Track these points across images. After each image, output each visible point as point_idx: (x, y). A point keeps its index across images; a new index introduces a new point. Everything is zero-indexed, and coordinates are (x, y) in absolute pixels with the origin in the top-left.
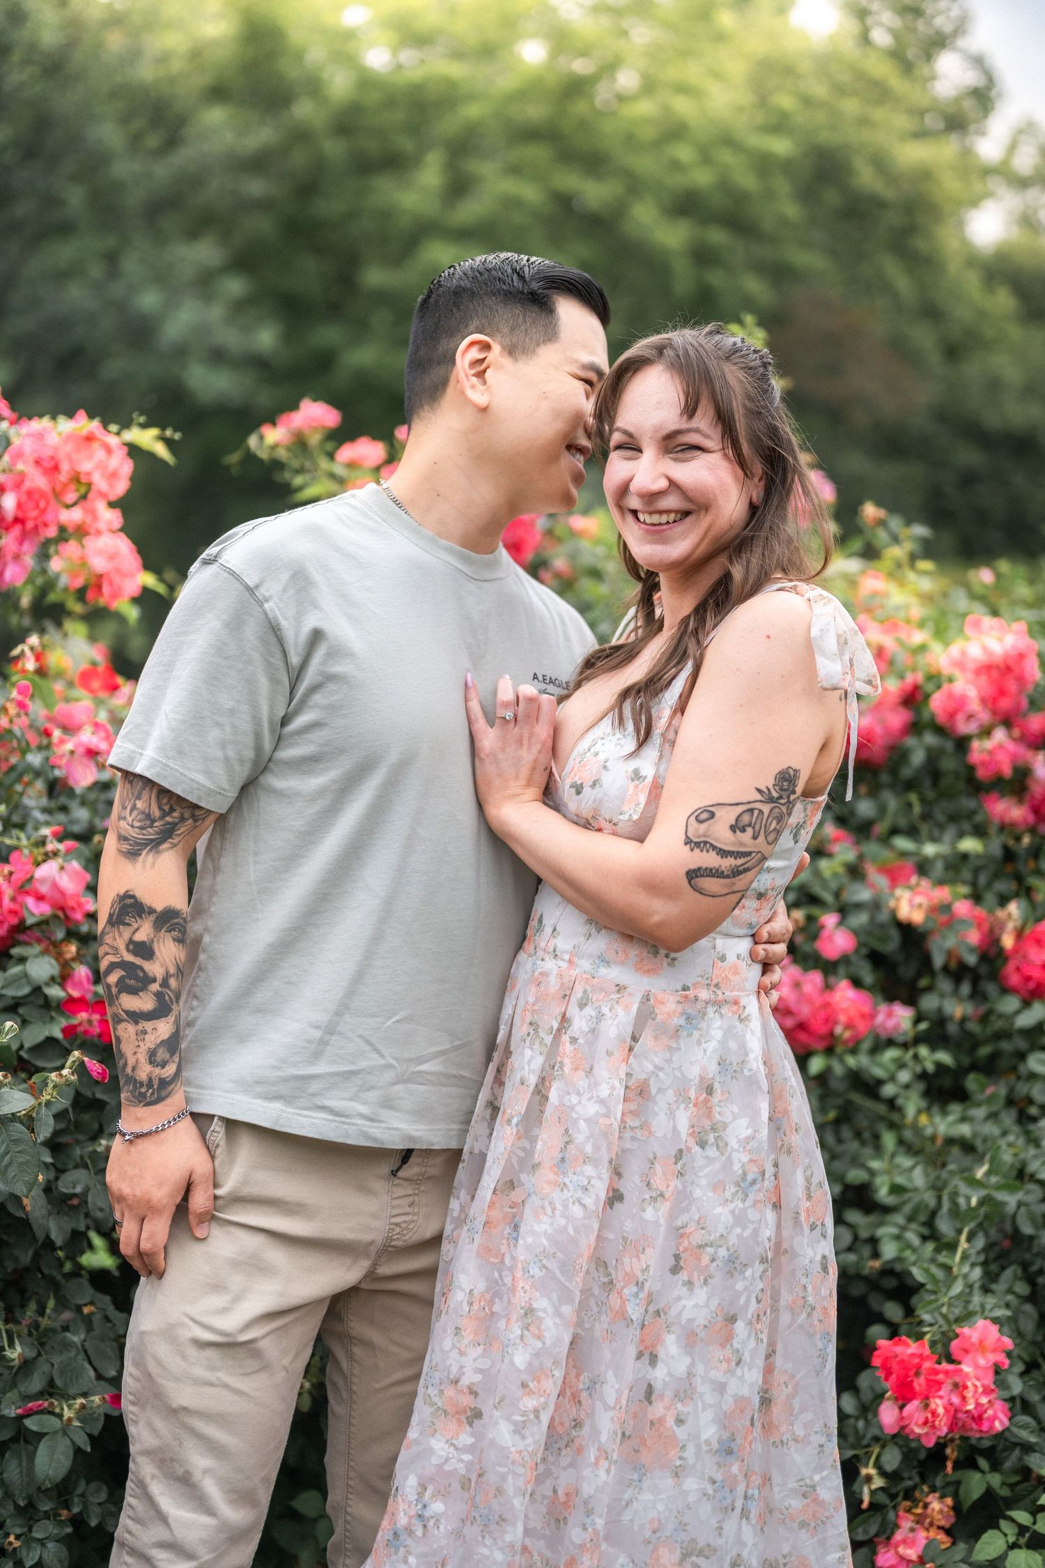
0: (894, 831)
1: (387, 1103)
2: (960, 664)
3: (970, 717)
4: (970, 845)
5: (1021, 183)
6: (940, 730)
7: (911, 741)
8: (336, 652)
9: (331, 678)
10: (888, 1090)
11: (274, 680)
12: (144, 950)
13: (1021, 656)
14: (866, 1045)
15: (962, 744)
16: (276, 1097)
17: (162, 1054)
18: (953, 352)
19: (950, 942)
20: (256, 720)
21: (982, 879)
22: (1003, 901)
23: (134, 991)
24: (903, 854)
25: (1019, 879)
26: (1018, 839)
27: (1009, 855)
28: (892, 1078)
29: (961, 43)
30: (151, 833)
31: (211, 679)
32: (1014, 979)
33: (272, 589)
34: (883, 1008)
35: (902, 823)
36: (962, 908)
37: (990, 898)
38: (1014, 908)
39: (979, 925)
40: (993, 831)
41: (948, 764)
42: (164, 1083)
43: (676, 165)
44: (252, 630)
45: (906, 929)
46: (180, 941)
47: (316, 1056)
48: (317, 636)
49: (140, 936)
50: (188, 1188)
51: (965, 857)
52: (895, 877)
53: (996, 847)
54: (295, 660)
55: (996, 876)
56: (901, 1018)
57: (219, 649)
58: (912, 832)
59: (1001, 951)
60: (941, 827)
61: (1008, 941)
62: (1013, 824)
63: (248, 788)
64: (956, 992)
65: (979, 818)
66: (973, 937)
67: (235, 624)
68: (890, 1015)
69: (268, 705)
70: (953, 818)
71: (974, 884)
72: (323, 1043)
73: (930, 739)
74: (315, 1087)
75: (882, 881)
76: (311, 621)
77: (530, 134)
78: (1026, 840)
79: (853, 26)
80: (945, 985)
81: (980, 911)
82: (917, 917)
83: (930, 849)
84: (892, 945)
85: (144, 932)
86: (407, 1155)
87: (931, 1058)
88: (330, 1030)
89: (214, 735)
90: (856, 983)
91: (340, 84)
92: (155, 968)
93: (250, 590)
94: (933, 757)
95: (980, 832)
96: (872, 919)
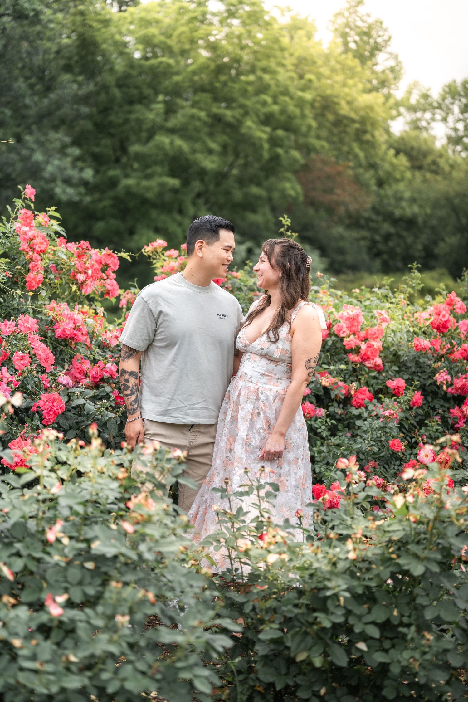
0: (324, 363)
1: (187, 414)
2: (341, 317)
3: (344, 332)
4: (343, 367)
5: (413, 109)
6: (336, 336)
7: (328, 339)
8: (166, 315)
9: (164, 321)
10: (319, 431)
11: (152, 322)
12: (127, 381)
13: (358, 315)
14: (313, 419)
15: (342, 339)
16: (161, 415)
17: (133, 403)
18: (380, 183)
19: (336, 392)
20: (148, 331)
21: (347, 377)
22: (352, 382)
23: (126, 390)
24: (325, 369)
25: (357, 377)
26: (356, 365)
27: (354, 370)
28: (320, 428)
29: (389, 49)
30: (127, 355)
31: (138, 322)
32: (354, 403)
33: (150, 301)
34: (318, 409)
35: (326, 361)
36: (341, 384)
37: (349, 381)
38: (354, 384)
39: (345, 389)
40: (350, 363)
41: (338, 345)
42: (134, 410)
43: (264, 103)
44: (146, 311)
45: (325, 388)
46: (136, 378)
47: (169, 405)
48: (161, 312)
49: (126, 378)
50: (139, 434)
51: (342, 370)
52: (322, 375)
53: (350, 368)
54: (156, 316)
55: (351, 376)
56: (322, 412)
57: (139, 315)
58: (329, 364)
59: (351, 396)
60: (336, 362)
61: (352, 393)
62: (355, 362)
63: (150, 346)
64: (339, 407)
65: (346, 360)
66: (344, 392)
67: (143, 310)
68: (320, 411)
69: (151, 327)
70: (340, 360)
71: (344, 378)
72: (170, 402)
73: (333, 338)
74: (169, 412)
75: (319, 376)
76: (159, 309)
77: (202, 89)
78: (358, 366)
79: (339, 40)
80: (336, 405)
81: (346, 385)
82: (327, 384)
83: (332, 367)
84: (322, 393)
85: (127, 376)
86: (192, 426)
87: (331, 422)
88: (172, 399)
89: (139, 334)
90: (311, 403)
91: (120, 65)
92: (130, 384)
93: (146, 302)
94: (334, 343)
95: (346, 363)
96: (316, 386)
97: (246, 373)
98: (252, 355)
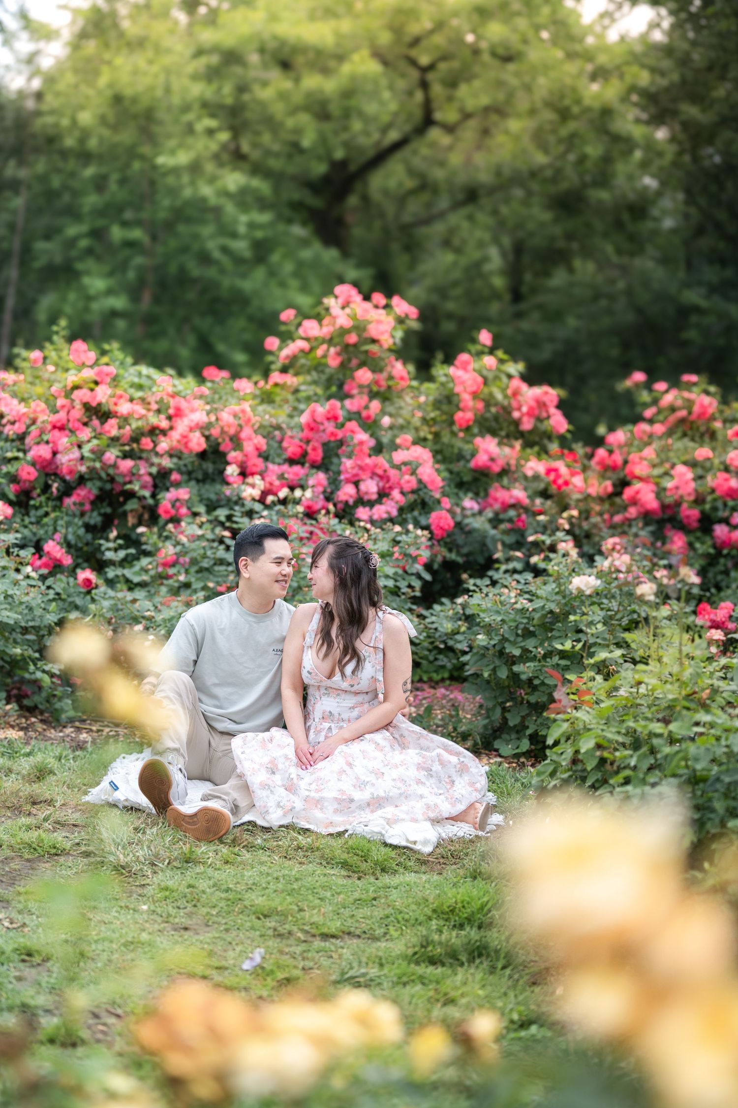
97: (330, 712)
98: (331, 690)
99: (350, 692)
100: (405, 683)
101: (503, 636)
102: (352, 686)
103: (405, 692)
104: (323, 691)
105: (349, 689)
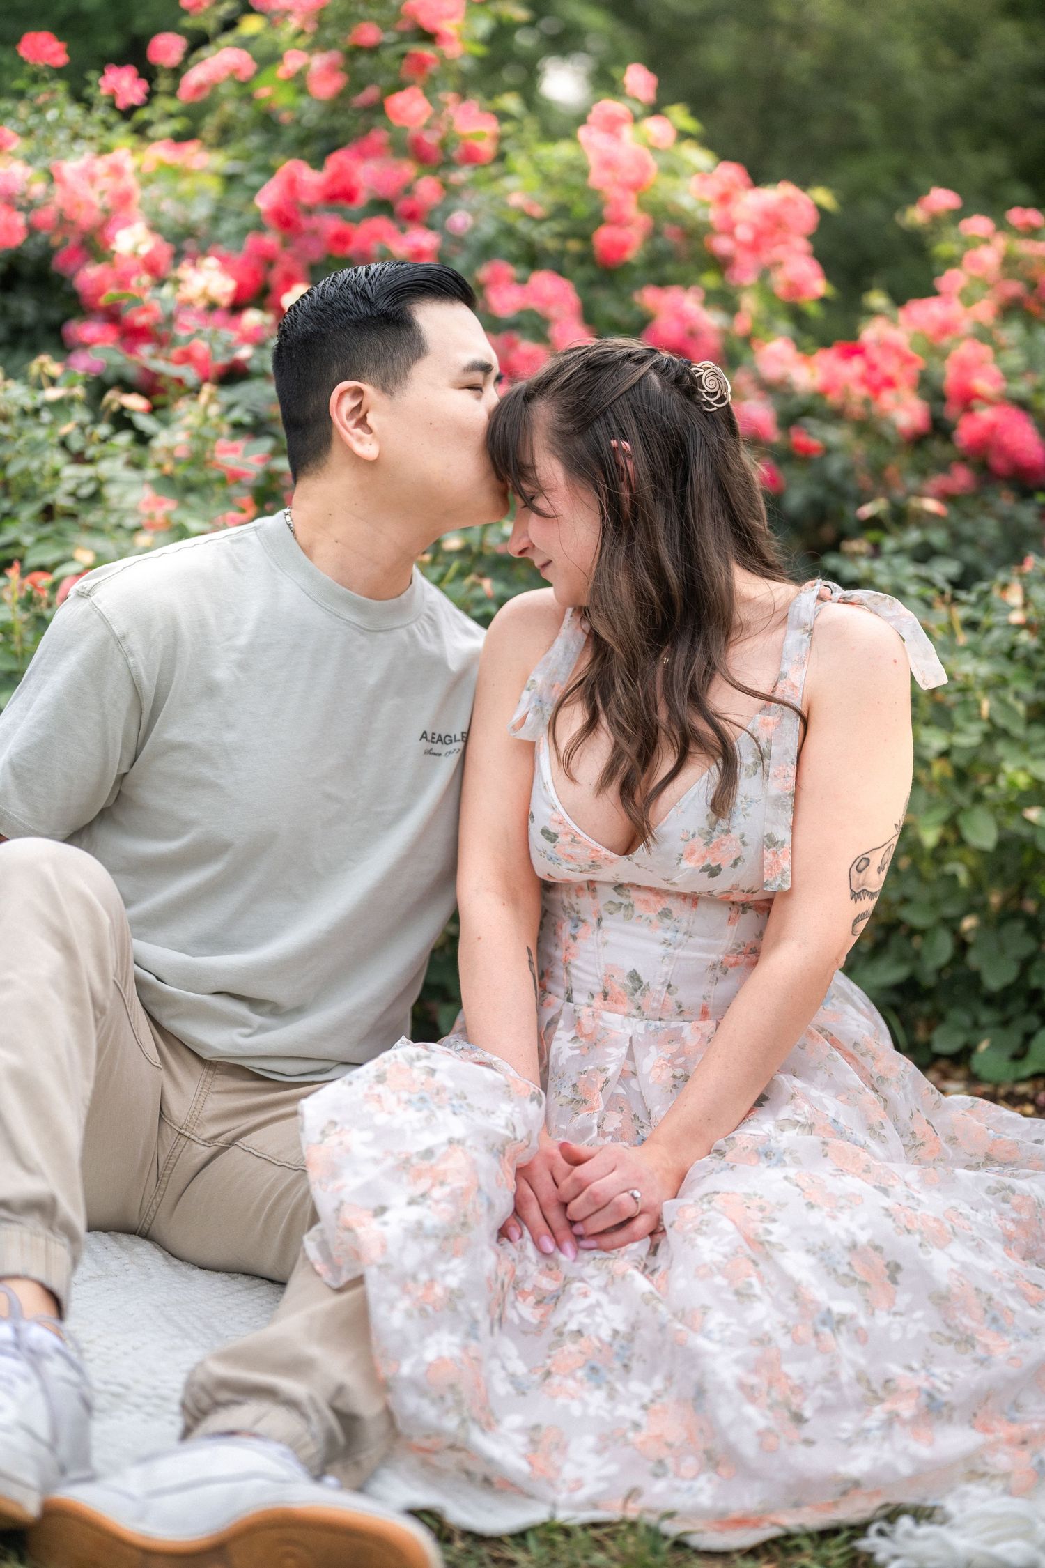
97: (634, 976)
98: (634, 894)
99: (710, 898)
100: (862, 863)
101: (990, 720)
102: (714, 872)
103: (855, 895)
104: (607, 894)
105: (703, 884)
